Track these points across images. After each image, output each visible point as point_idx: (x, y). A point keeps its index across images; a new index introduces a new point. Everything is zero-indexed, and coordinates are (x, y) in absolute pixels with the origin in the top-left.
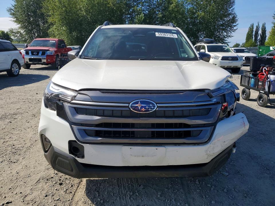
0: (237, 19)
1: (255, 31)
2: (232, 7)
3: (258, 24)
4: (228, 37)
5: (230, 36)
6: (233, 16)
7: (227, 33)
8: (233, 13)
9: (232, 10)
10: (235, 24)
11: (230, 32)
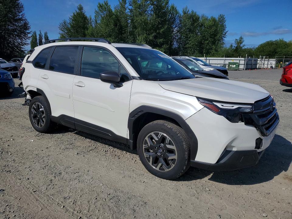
0: (29, 25)
1: (39, 40)
2: (21, 12)
3: (40, 32)
4: (23, 44)
5: (25, 44)
6: (24, 22)
7: (21, 41)
8: (24, 18)
9: (21, 15)
10: (28, 31)
11: (25, 39)
